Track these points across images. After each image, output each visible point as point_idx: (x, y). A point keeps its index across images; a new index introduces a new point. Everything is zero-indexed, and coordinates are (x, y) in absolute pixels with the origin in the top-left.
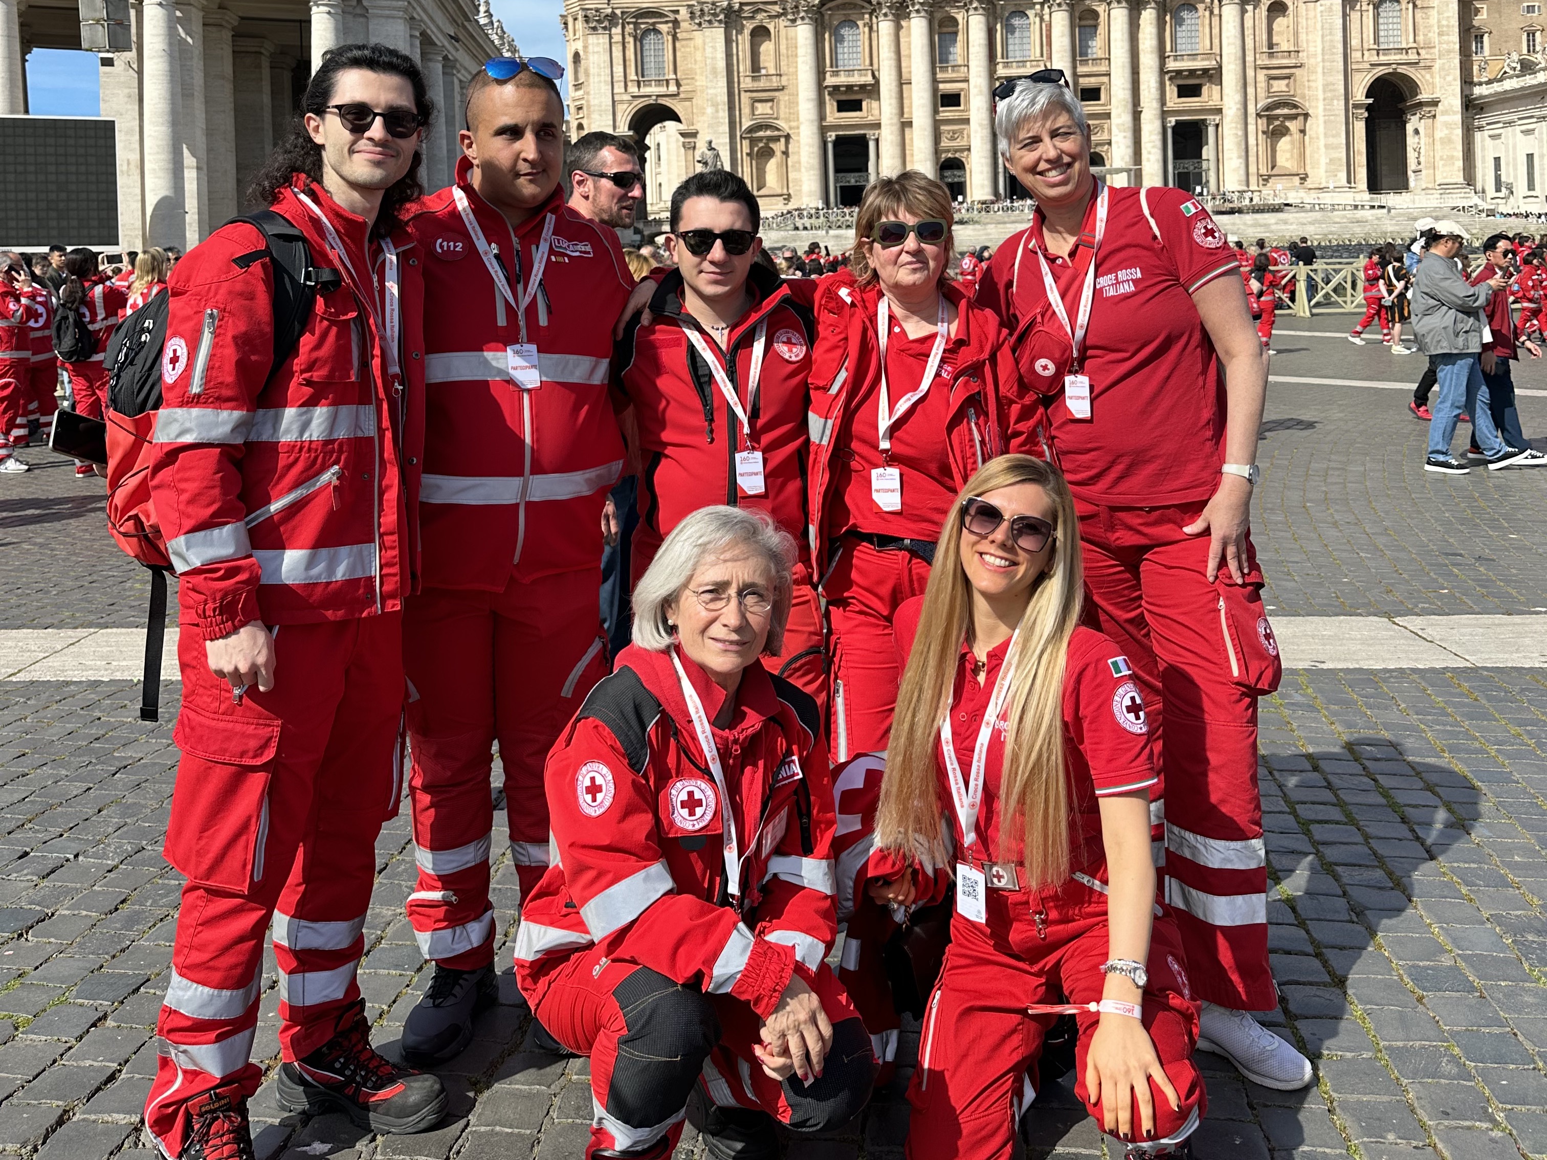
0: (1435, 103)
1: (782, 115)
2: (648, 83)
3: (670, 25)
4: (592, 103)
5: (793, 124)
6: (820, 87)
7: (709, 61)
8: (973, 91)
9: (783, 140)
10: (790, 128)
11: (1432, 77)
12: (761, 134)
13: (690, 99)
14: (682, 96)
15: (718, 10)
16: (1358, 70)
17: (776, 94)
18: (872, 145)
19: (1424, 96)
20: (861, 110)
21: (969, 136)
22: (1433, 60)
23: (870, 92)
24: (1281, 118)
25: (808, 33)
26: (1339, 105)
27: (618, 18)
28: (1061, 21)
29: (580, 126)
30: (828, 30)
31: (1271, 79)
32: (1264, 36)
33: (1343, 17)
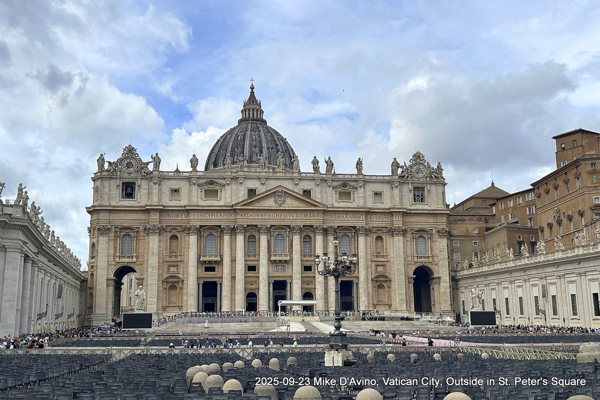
0: (439, 278)
1: (181, 272)
2: (124, 257)
3: (135, 233)
4: (98, 265)
5: (185, 276)
6: (199, 261)
7: (150, 249)
8: (261, 265)
9: (180, 283)
10: (184, 278)
11: (438, 268)
12: (171, 280)
13: (141, 264)
14: (138, 263)
15: (156, 228)
16: (410, 264)
17: (179, 263)
18: (219, 286)
19: (435, 275)
20: (215, 271)
21: (259, 284)
22: (439, 262)
23: (219, 264)
24: (381, 282)
25: (193, 239)
26: (403, 277)
27: (113, 230)
28: (296, 239)
29: (92, 274)
30: (202, 238)
31: (377, 266)
32: (374, 250)
33: (403, 243)
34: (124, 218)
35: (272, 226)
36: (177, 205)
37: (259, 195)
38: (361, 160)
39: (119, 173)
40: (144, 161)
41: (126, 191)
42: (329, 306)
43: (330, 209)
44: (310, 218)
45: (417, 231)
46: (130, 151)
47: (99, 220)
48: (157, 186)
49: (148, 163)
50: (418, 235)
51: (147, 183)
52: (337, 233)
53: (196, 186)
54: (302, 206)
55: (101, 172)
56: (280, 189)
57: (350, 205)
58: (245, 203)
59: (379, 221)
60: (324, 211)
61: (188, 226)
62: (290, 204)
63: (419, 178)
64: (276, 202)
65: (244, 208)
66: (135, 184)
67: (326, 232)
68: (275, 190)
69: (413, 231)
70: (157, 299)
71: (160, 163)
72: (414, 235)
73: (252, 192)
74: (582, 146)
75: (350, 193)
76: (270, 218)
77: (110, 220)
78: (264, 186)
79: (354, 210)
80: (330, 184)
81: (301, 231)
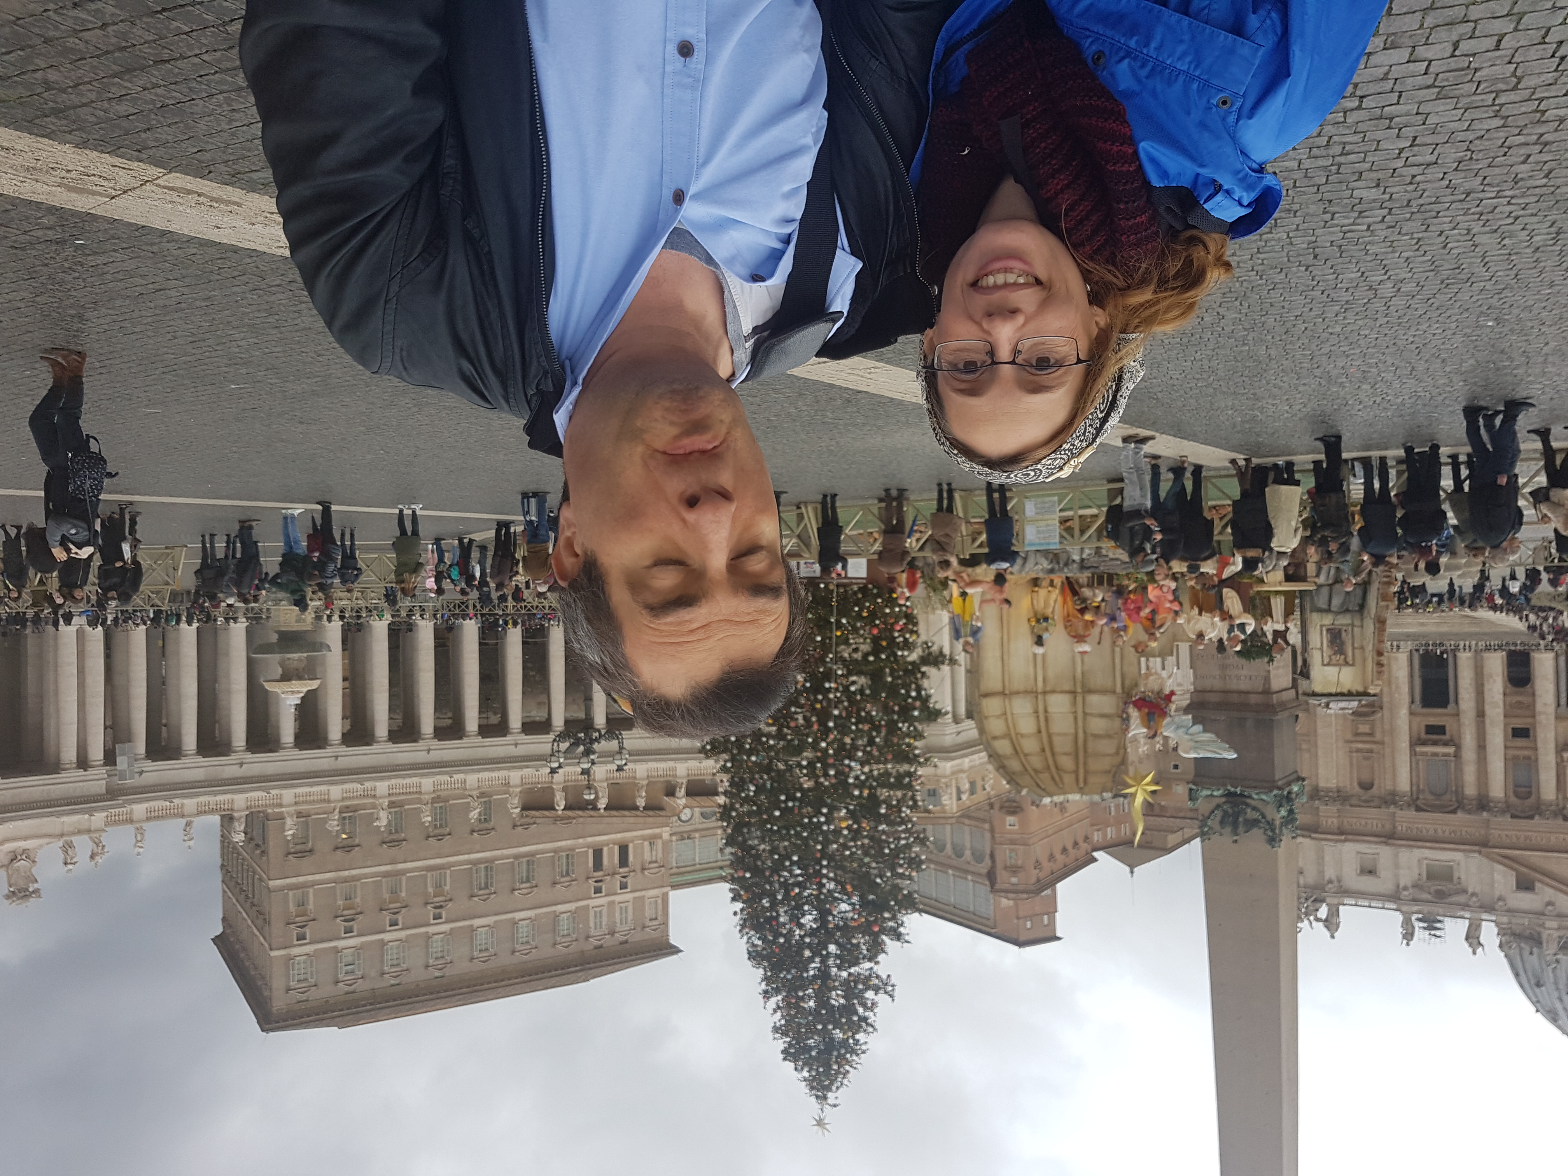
16: (1305, 735)
28: (1548, 792)
31: (1371, 734)
32: (1376, 765)
33: (1317, 775)
38: (1405, 942)
43: (1476, 848)
44: (1519, 834)
52: (1457, 801)
54: (1536, 858)
57: (1428, 853)
59: (1368, 818)
67: (1479, 804)
74: (1018, 918)
75: (1429, 877)
79: (1420, 844)
80: (1474, 899)
81: (1538, 808)
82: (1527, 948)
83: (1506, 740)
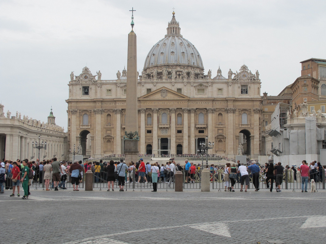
0: (254, 136)
1: (113, 133)
2: (84, 126)
3: (89, 113)
4: (72, 129)
5: (115, 136)
6: (121, 128)
7: (97, 122)
8: (154, 130)
9: (112, 139)
10: (114, 136)
11: (253, 131)
12: (108, 137)
13: (93, 129)
14: (91, 129)
15: (100, 111)
16: (237, 129)
17: (112, 129)
21: (153, 140)
22: (254, 127)
24: (220, 139)
25: (118, 116)
26: (232, 136)
27: (78, 111)
28: (173, 116)
29: (69, 134)
30: (123, 116)
31: (218, 130)
32: (217, 121)
33: (233, 117)
34: (84, 105)
35: (159, 109)
36: (110, 98)
37: (152, 92)
39: (81, 82)
40: (93, 75)
41: (85, 91)
42: (191, 151)
43: (191, 99)
44: (181, 104)
45: (243, 110)
46: (86, 70)
47: (71, 106)
48: (100, 88)
49: (95, 76)
50: (242, 113)
51: (95, 86)
52: (196, 112)
53: (120, 88)
54: (176, 98)
55: (72, 81)
56: (164, 89)
57: (204, 96)
58: (145, 96)
59: (220, 105)
60: (189, 100)
61: (115, 109)
62: (170, 96)
63: (244, 80)
64: (162, 95)
65: (144, 99)
66: (89, 87)
67: (190, 111)
68: (161, 89)
69: (240, 110)
70: (101, 147)
71: (101, 76)
72: (240, 112)
73: (149, 90)
74: (312, 68)
75: (204, 90)
76: (158, 104)
77: (77, 106)
78: (156, 87)
79: (205, 99)
80: (192, 85)
81: (176, 111)
82: (196, 64)
83: (183, 129)
